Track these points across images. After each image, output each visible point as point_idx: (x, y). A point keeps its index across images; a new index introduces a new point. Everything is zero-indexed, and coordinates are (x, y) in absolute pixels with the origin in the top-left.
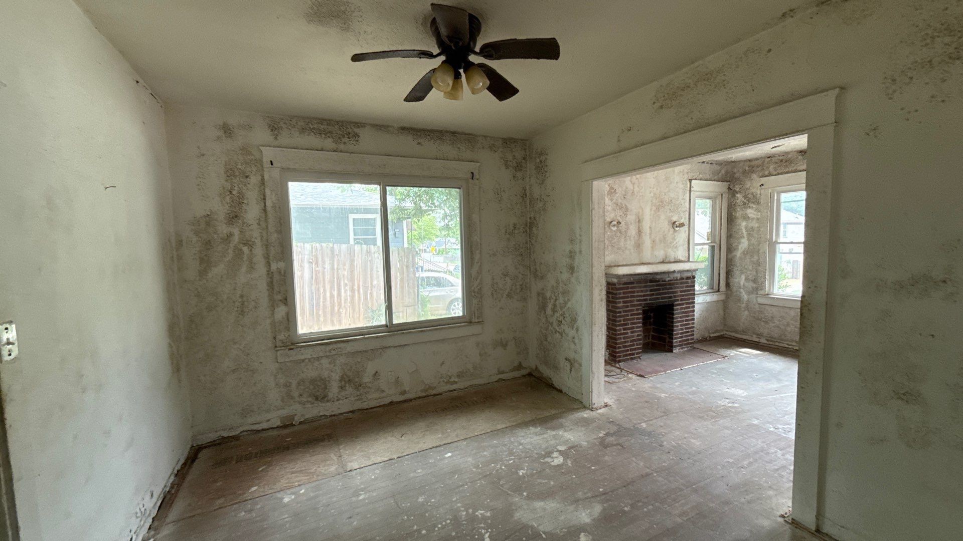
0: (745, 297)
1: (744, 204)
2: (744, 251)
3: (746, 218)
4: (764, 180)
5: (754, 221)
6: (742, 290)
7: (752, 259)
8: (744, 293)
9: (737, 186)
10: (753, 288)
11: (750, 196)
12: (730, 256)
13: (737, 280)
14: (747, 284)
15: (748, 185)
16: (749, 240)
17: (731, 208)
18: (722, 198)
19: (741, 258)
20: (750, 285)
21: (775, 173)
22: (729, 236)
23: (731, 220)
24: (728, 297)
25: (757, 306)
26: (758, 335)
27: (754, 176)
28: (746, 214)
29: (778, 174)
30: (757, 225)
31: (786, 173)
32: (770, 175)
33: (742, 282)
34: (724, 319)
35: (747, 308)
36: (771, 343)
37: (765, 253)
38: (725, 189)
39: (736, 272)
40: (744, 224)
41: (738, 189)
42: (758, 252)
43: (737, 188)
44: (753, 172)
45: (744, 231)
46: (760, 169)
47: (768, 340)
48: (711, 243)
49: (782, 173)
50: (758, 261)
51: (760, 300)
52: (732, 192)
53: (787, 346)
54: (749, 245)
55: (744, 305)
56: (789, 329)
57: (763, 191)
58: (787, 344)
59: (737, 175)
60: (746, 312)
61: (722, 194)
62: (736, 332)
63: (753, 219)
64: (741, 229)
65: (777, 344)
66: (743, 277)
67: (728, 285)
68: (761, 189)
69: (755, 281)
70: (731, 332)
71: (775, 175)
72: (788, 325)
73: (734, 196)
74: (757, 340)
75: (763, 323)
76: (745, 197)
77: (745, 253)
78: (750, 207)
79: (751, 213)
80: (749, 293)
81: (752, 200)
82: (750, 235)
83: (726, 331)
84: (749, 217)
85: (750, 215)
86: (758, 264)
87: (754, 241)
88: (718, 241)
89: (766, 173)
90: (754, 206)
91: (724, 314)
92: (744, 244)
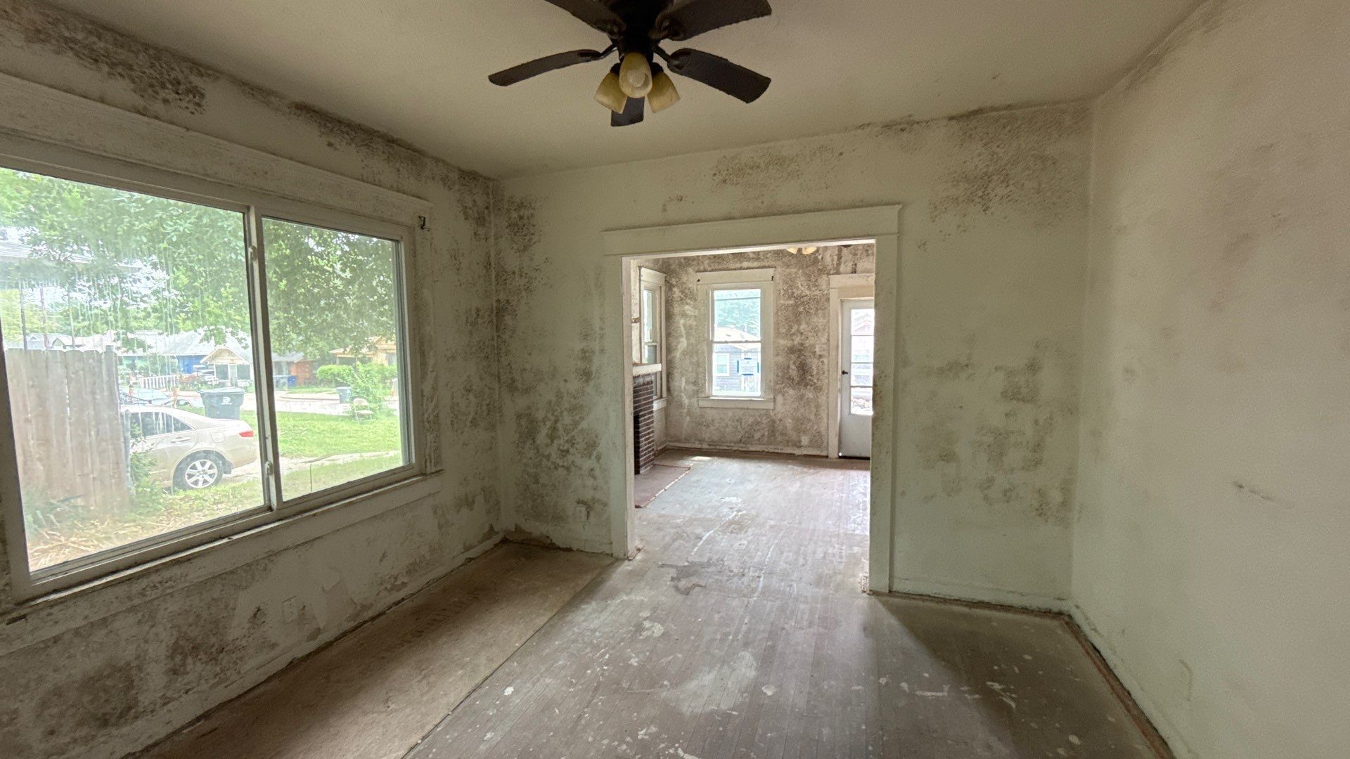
0: (686, 401)
1: (682, 299)
2: (684, 351)
3: (684, 315)
4: (700, 275)
5: (692, 319)
6: (683, 394)
7: (692, 360)
8: (685, 397)
9: (673, 279)
10: (693, 391)
11: (687, 291)
12: (669, 358)
13: (677, 384)
14: (687, 387)
15: (684, 279)
16: (688, 339)
17: (669, 303)
18: (661, 292)
19: (681, 360)
20: (691, 388)
21: (709, 269)
22: (668, 335)
23: (669, 316)
24: (669, 403)
25: (698, 410)
26: (700, 441)
27: (690, 270)
28: (684, 311)
29: (712, 271)
30: (695, 323)
31: (721, 270)
32: (705, 271)
33: (683, 385)
34: (666, 428)
35: (689, 413)
36: (713, 447)
37: (703, 352)
38: (662, 282)
39: (677, 375)
40: (682, 321)
41: (674, 283)
42: (697, 353)
43: (674, 281)
44: (689, 265)
45: (682, 328)
46: (695, 263)
47: (709, 445)
48: (653, 342)
49: (715, 270)
50: (698, 361)
51: (702, 404)
52: (669, 286)
53: (727, 448)
54: (688, 345)
55: (685, 411)
56: (727, 430)
57: (699, 286)
58: (727, 446)
59: (673, 267)
60: (688, 418)
61: (661, 287)
62: (679, 441)
63: (691, 316)
64: (679, 327)
65: (718, 447)
66: (684, 380)
67: (669, 389)
68: (697, 285)
69: (695, 383)
70: (674, 441)
71: (710, 271)
72: (727, 426)
73: (670, 289)
74: (699, 446)
75: (704, 428)
76: (682, 292)
77: (684, 353)
78: (687, 304)
79: (688, 309)
80: (690, 397)
81: (688, 295)
82: (688, 334)
83: (670, 441)
84: (686, 314)
85: (688, 312)
86: (698, 364)
87: (693, 340)
88: (659, 341)
89: (702, 268)
90: (691, 303)
91: (666, 423)
92: (683, 344)
